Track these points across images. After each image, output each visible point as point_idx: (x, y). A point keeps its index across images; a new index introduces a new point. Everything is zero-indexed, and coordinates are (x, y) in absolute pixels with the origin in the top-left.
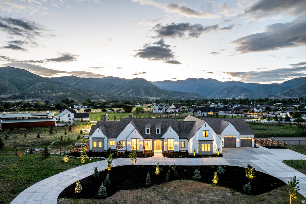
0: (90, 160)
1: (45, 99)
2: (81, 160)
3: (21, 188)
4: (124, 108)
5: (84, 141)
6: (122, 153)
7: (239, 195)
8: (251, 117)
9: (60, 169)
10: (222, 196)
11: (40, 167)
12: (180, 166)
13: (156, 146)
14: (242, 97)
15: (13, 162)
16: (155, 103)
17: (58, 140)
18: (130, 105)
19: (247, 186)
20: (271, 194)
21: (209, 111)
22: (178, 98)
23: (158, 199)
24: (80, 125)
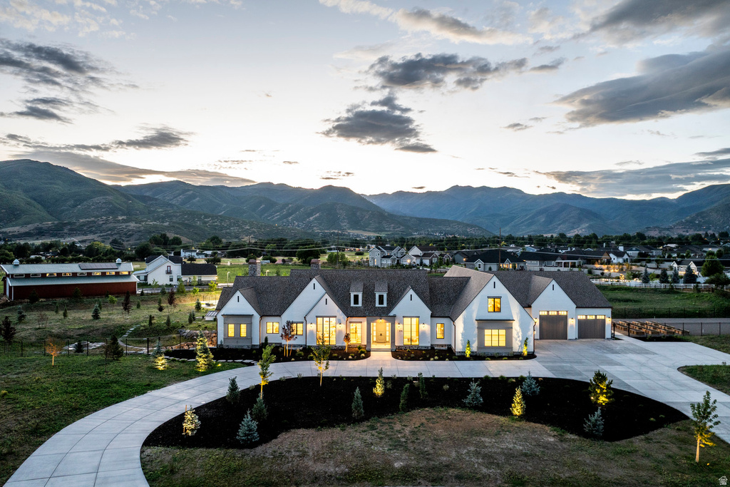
0: (220, 365)
1: (111, 235)
2: (198, 365)
3: (55, 424)
4: (300, 256)
5: (204, 326)
6: (294, 352)
7: (574, 440)
8: (602, 274)
9: (149, 385)
10: (534, 443)
11: (99, 379)
12: (434, 378)
13: (375, 334)
14: (582, 230)
15: (37, 368)
16: (374, 246)
17: (142, 324)
18: (313, 247)
19: (593, 419)
20: (651, 439)
21: (503, 261)
22: (428, 234)
23: (381, 449)
24: (194, 292)
